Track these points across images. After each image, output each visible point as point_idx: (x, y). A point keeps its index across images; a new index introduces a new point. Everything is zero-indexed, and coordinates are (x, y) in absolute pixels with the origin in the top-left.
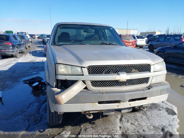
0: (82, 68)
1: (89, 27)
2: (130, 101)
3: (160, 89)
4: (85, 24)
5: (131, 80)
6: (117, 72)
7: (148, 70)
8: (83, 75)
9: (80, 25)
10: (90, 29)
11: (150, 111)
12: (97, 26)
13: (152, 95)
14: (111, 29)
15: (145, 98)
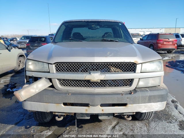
0: (49, 64)
1: (93, 24)
2: (102, 105)
3: (149, 95)
4: (90, 21)
5: (105, 80)
6: (89, 71)
7: (133, 71)
8: (49, 72)
9: (85, 22)
10: (93, 25)
11: (156, 123)
12: (103, 22)
13: (134, 102)
14: (120, 24)
15: (125, 105)
